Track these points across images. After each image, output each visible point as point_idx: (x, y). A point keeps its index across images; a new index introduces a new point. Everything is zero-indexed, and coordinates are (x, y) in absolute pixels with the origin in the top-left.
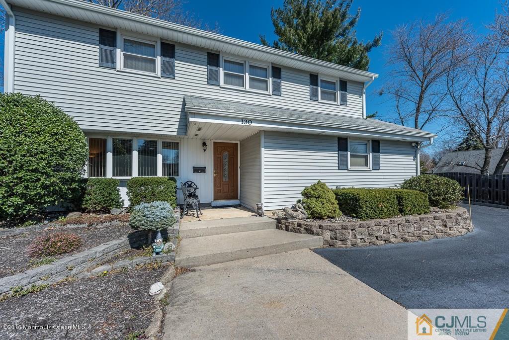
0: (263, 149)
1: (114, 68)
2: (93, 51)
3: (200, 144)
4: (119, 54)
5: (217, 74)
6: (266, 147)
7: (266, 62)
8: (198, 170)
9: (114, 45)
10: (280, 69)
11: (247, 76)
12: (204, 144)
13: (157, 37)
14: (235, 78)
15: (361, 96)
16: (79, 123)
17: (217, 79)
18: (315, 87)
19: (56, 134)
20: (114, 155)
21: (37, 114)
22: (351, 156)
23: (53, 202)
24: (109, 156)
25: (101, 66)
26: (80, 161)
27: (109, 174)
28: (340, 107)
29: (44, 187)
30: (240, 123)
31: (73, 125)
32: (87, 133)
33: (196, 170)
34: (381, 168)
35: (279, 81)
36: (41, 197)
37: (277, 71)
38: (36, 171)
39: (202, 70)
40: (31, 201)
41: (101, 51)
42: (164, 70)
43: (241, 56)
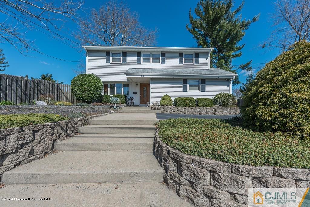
0: (150, 85)
1: (110, 63)
2: (104, 58)
3: (135, 84)
4: (111, 58)
5: (140, 59)
6: (151, 84)
7: (159, 52)
8: (135, 93)
9: (110, 56)
10: (165, 53)
11: (151, 59)
12: (137, 84)
13: (121, 51)
14: (147, 60)
15: (207, 58)
16: (101, 79)
17: (140, 61)
18: (181, 58)
19: (97, 83)
20: (110, 89)
21: (93, 78)
22: (190, 86)
23: (96, 99)
24: (109, 89)
25: (106, 63)
26: (101, 89)
27: (109, 94)
28: (195, 65)
29: (94, 95)
30: (141, 77)
31: (100, 80)
32: (103, 82)
33: (134, 93)
34: (206, 91)
35: (164, 58)
36: (94, 98)
37: (163, 55)
38: (93, 91)
39: (135, 59)
40: (92, 98)
41: (107, 58)
42: (123, 61)
43: (149, 51)
